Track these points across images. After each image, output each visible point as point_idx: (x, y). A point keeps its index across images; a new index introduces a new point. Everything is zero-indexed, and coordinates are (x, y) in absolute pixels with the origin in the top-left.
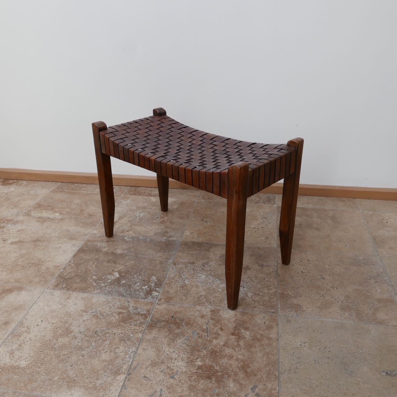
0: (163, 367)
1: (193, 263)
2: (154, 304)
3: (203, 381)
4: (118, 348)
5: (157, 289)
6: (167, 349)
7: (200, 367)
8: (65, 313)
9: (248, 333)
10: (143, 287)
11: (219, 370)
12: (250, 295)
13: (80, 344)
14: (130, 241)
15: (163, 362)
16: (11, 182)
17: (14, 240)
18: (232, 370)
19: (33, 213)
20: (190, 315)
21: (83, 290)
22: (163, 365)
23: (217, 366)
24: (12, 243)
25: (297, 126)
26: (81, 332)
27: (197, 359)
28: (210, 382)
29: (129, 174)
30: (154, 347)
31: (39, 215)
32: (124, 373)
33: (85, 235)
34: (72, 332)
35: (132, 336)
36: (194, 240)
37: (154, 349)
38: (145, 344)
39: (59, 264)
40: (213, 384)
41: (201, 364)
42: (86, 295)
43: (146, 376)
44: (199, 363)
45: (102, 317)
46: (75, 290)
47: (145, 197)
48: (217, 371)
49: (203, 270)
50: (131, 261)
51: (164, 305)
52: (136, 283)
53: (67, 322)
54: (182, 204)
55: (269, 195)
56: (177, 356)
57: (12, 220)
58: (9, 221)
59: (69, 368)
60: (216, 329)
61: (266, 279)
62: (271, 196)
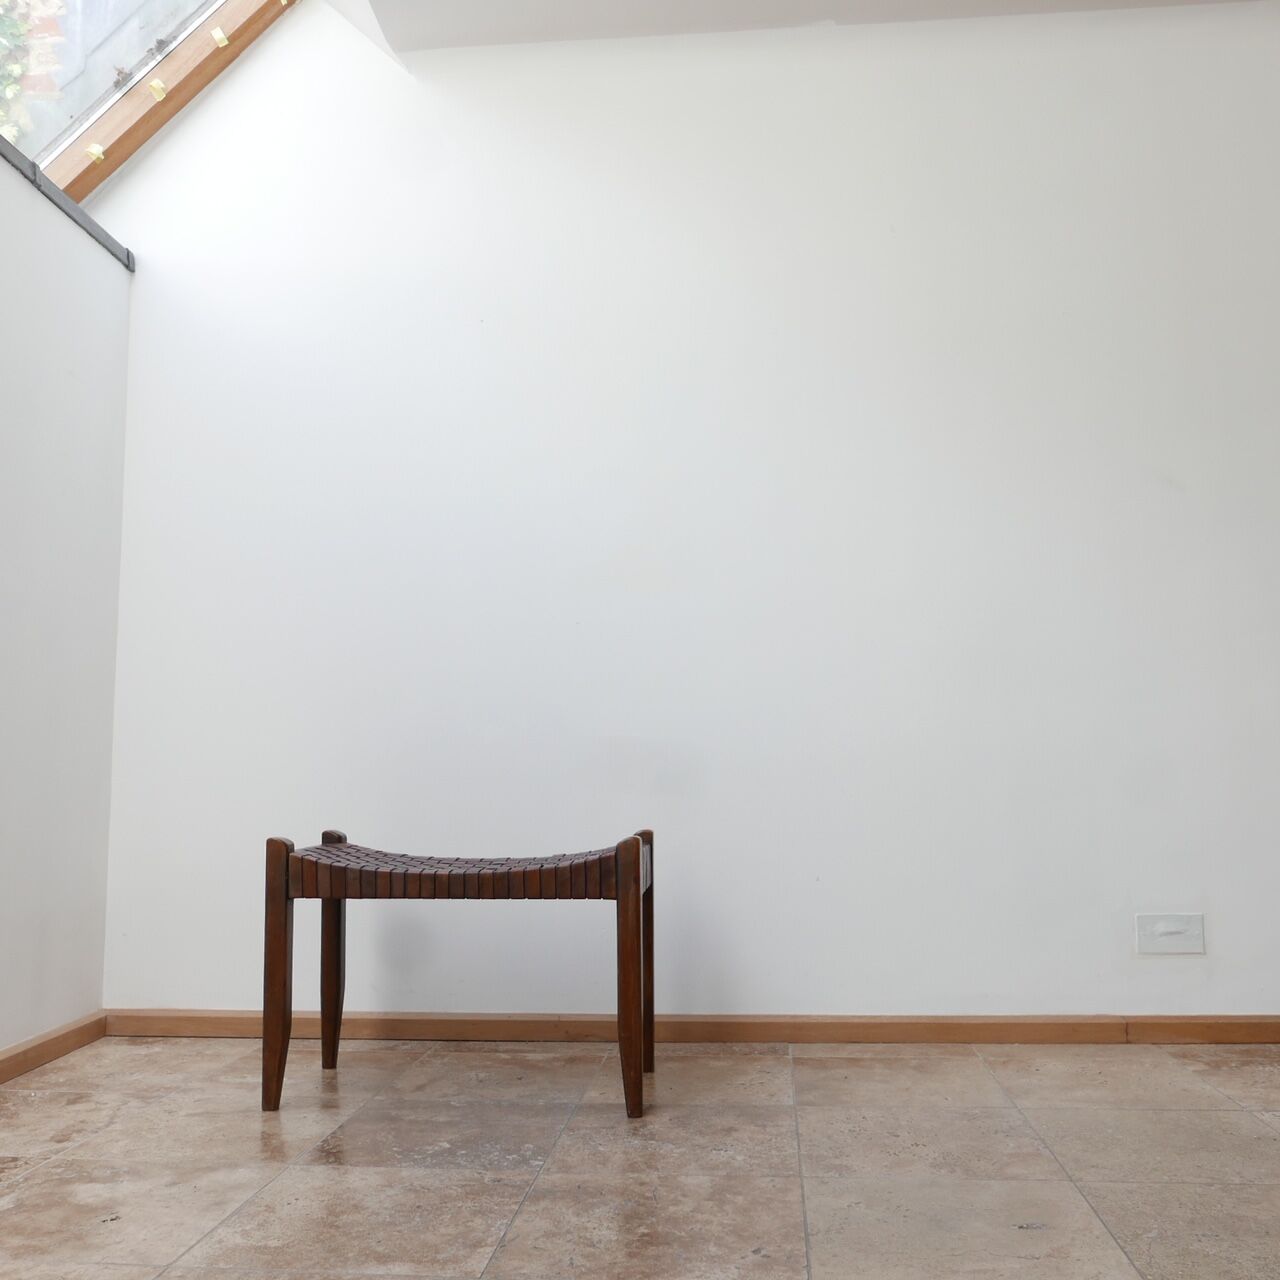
0: (569, 1237)
1: (613, 1128)
2: (537, 1174)
4: (472, 1221)
5: (540, 1158)
6: (574, 1220)
7: (644, 1235)
8: (344, 1188)
9: (740, 1197)
10: (508, 1157)
11: (685, 1236)
12: (740, 1158)
13: (388, 1220)
14: (463, 1106)
15: (568, 1232)
16: (150, 1040)
17: (191, 1112)
18: (712, 1235)
19: (222, 1078)
20: (617, 1184)
21: (376, 1164)
23: (680, 1232)
24: (188, 1115)
25: (818, 880)
26: (386, 1209)
27: (639, 1226)
30: (546, 1218)
31: (238, 1080)
32: (492, 1246)
34: (367, 1208)
35: (496, 1208)
36: (610, 1102)
37: (547, 1220)
38: (528, 1216)
39: (308, 1137)
41: (648, 1231)
42: (382, 1169)
43: (538, 1246)
44: (643, 1230)
45: (427, 1191)
46: (357, 1164)
47: (485, 1054)
48: (681, 1237)
49: (634, 1134)
50: (472, 1128)
51: (559, 1175)
52: (490, 1153)
53: (353, 1199)
54: (572, 1060)
55: (772, 1044)
56: (596, 1225)
57: (178, 1088)
58: (168, 1090)
59: (373, 1244)
60: (672, 1196)
61: (774, 1140)
62: (778, 1046)
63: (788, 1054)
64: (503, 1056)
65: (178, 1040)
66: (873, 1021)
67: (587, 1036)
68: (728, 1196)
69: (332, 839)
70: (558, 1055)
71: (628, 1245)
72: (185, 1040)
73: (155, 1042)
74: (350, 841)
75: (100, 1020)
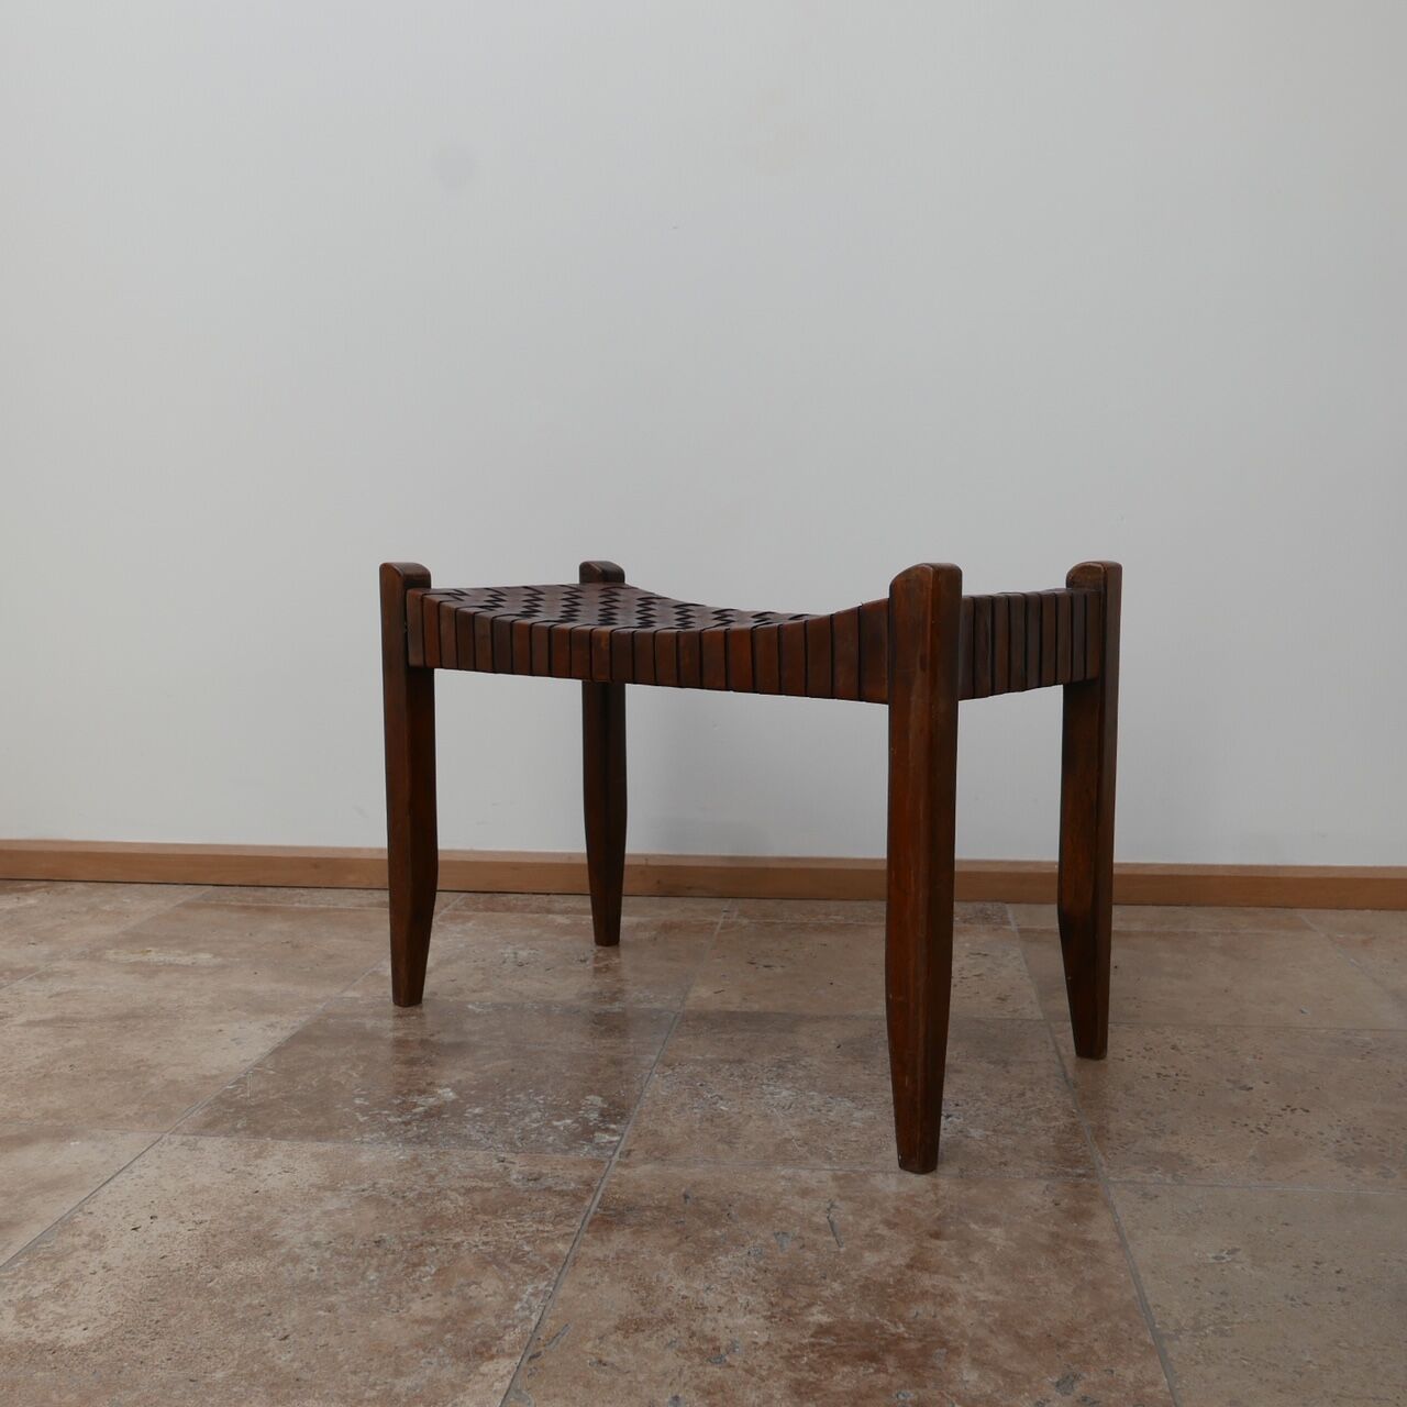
0: (670, 1332)
1: (740, 1061)
2: (607, 1164)
3: (846, 1369)
4: (478, 1284)
5: (613, 1126)
6: (679, 1284)
7: (823, 1330)
8: (248, 1192)
9: (997, 1231)
10: (555, 1123)
11: (906, 1335)
12: (976, 1133)
13: (314, 1276)
14: (488, 1014)
15: (669, 1319)
16: (28, 886)
17: (38, 1017)
18: (963, 1335)
19: (111, 954)
20: (756, 1191)
21: (319, 1134)
22: (671, 1327)
23: (895, 1323)
24: (31, 1024)
26: (316, 1245)
27: (810, 1305)
28: (877, 1371)
29: (468, 848)
30: (625, 1278)
31: (133, 958)
32: (511, 1355)
33: (317, 1001)
34: (280, 1243)
35: (527, 1248)
36: (732, 1008)
37: (625, 1285)
38: (588, 1271)
39: (214, 1072)
40: (893, 1375)
41: (830, 1320)
42: (328, 1147)
43: (605, 1359)
44: (818, 1317)
45: (399, 1202)
46: (284, 1134)
47: (530, 916)
48: (900, 1338)
49: (779, 1076)
50: (499, 1059)
51: (649, 1167)
52: (525, 1113)
53: (259, 1218)
54: (667, 928)
55: (979, 906)
56: (722, 1301)
57: (31, 970)
58: (18, 973)
59: (272, 1344)
60: (866, 1225)
61: (1029, 1094)
62: (990, 907)
63: (1008, 923)
64: (561, 919)
65: (69, 885)
66: (1139, 872)
67: (689, 888)
68: (973, 1226)
70: (643, 920)
71: (791, 1359)
72: (79, 887)
73: (33, 889)
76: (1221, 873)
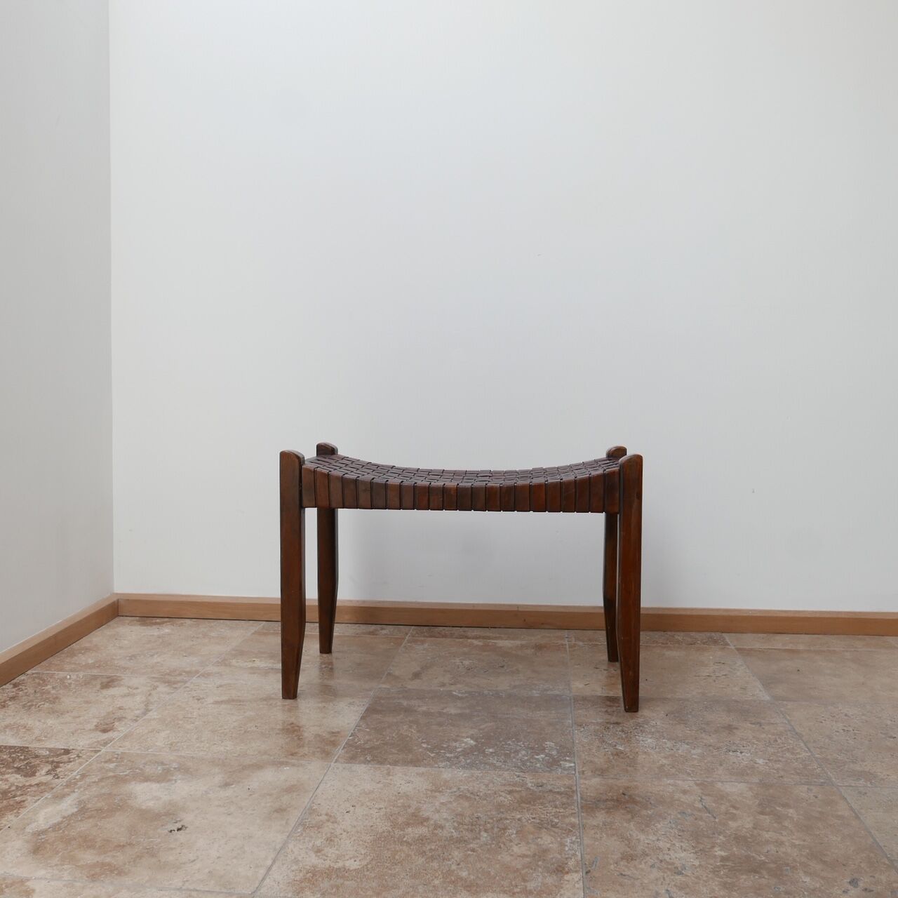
0: (649, 860)
1: (618, 723)
2: (575, 778)
3: (744, 877)
4: (541, 838)
5: (567, 758)
6: (642, 837)
7: (723, 859)
8: (395, 793)
9: (791, 811)
10: (537, 757)
11: (767, 861)
12: (761, 761)
13: (455, 835)
14: (466, 697)
15: (645, 854)
16: (158, 620)
17: (218, 699)
18: (794, 860)
19: (234, 662)
20: (659, 791)
21: (413, 763)
22: (648, 858)
23: (759, 856)
24: (216, 702)
26: (447, 820)
27: (713, 847)
28: (760, 877)
30: (614, 835)
31: (250, 665)
32: (576, 872)
33: (367, 690)
34: (428, 819)
35: (556, 820)
36: (598, 694)
37: (615, 838)
38: (593, 832)
39: (337, 730)
40: (768, 879)
41: (726, 854)
42: (422, 770)
43: (624, 873)
44: (719, 852)
45: (477, 798)
46: (395, 763)
47: (457, 640)
48: (764, 863)
49: (642, 731)
50: (486, 722)
51: (597, 780)
52: (517, 752)
53: (409, 807)
54: (539, 647)
55: (708, 634)
56: (668, 845)
57: (197, 672)
58: (190, 673)
59: (454, 867)
60: (723, 808)
61: (779, 741)
62: (716, 636)
63: (728, 645)
64: (476, 642)
65: (182, 621)
66: (797, 615)
67: (542, 624)
68: (778, 808)
69: (326, 451)
70: (524, 642)
71: (715, 871)
72: (188, 621)
73: (163, 623)
74: (341, 452)
75: (114, 603)
76: (843, 616)
